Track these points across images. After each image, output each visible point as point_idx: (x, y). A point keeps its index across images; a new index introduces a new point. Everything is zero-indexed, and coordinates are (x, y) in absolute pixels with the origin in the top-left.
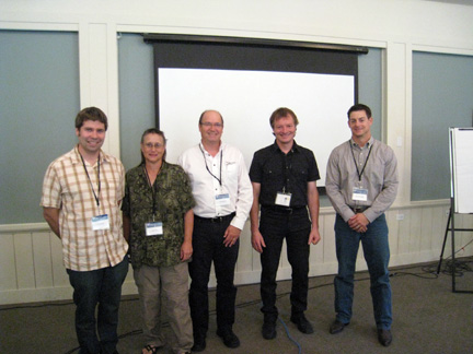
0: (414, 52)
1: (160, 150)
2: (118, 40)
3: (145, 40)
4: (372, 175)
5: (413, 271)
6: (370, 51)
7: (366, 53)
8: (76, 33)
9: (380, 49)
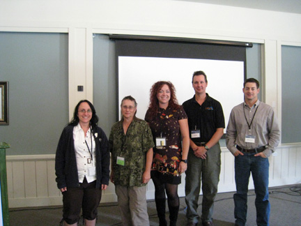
0: (282, 46)
1: (132, 110)
2: (94, 38)
3: (110, 39)
4: (257, 127)
5: (285, 190)
6: (254, 45)
7: (251, 47)
8: (67, 34)
9: (260, 44)
